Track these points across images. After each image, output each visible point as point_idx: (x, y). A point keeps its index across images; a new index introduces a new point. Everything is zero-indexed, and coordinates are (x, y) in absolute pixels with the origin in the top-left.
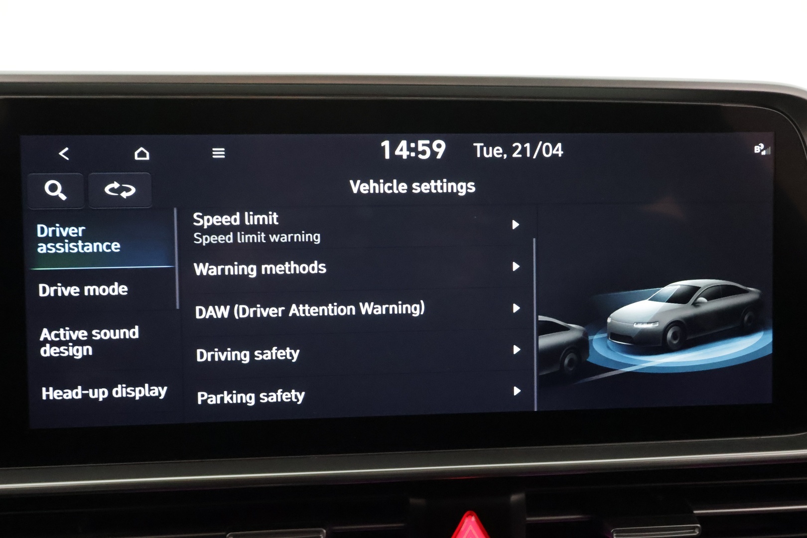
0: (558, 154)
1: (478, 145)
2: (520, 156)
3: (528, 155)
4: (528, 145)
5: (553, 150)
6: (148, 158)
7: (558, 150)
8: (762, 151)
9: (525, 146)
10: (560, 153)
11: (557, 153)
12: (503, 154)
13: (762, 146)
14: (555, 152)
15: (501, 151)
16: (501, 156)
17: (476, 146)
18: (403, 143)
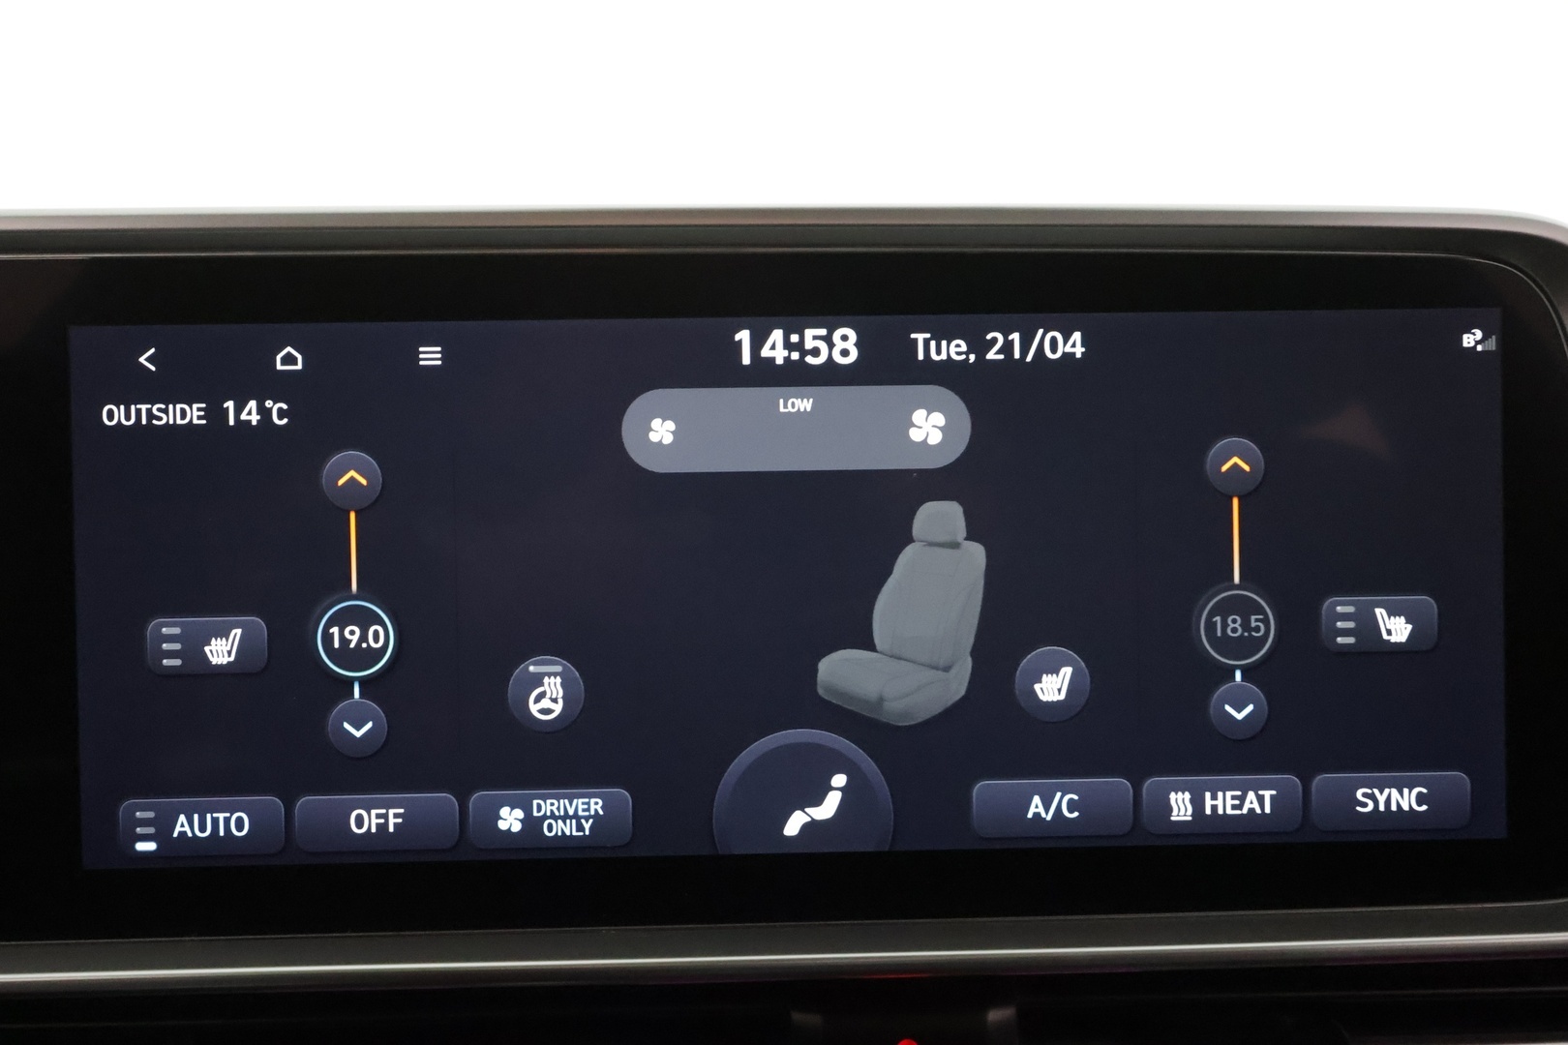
0: (1074, 354)
1: (920, 337)
2: (1001, 357)
3: (1017, 355)
4: (1015, 337)
5: (1064, 346)
6: (299, 367)
7: (1074, 346)
8: (1478, 343)
9: (1010, 338)
10: (1079, 351)
11: (1072, 350)
12: (967, 353)
13: (1479, 334)
14: (1068, 349)
15: (964, 348)
16: (964, 357)
17: (916, 340)
18: (777, 335)
